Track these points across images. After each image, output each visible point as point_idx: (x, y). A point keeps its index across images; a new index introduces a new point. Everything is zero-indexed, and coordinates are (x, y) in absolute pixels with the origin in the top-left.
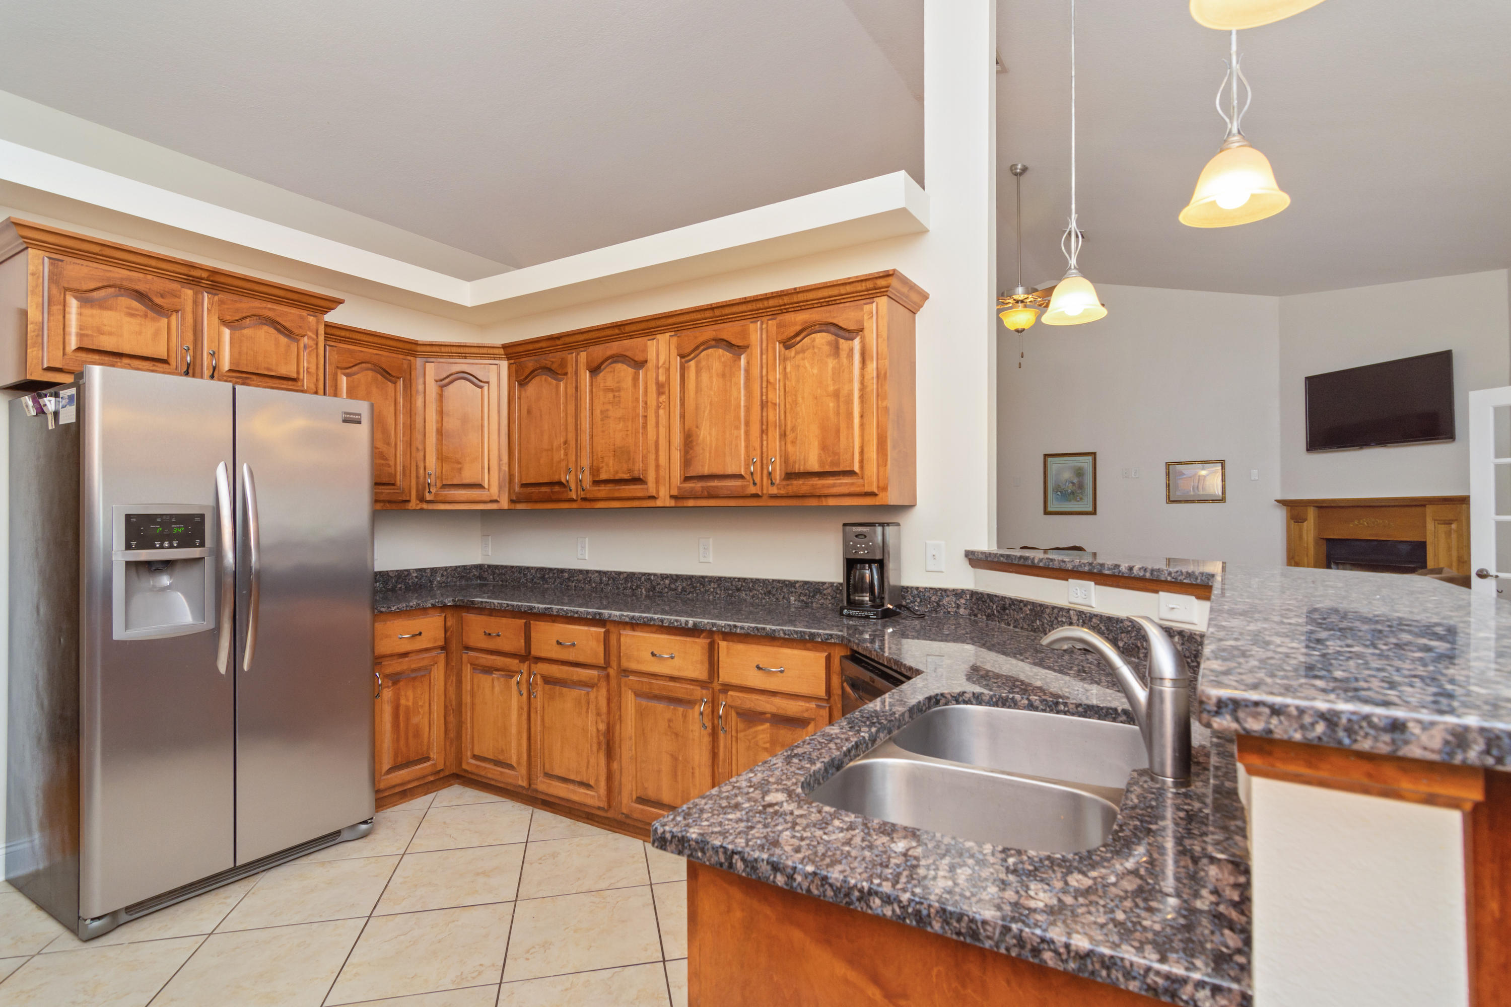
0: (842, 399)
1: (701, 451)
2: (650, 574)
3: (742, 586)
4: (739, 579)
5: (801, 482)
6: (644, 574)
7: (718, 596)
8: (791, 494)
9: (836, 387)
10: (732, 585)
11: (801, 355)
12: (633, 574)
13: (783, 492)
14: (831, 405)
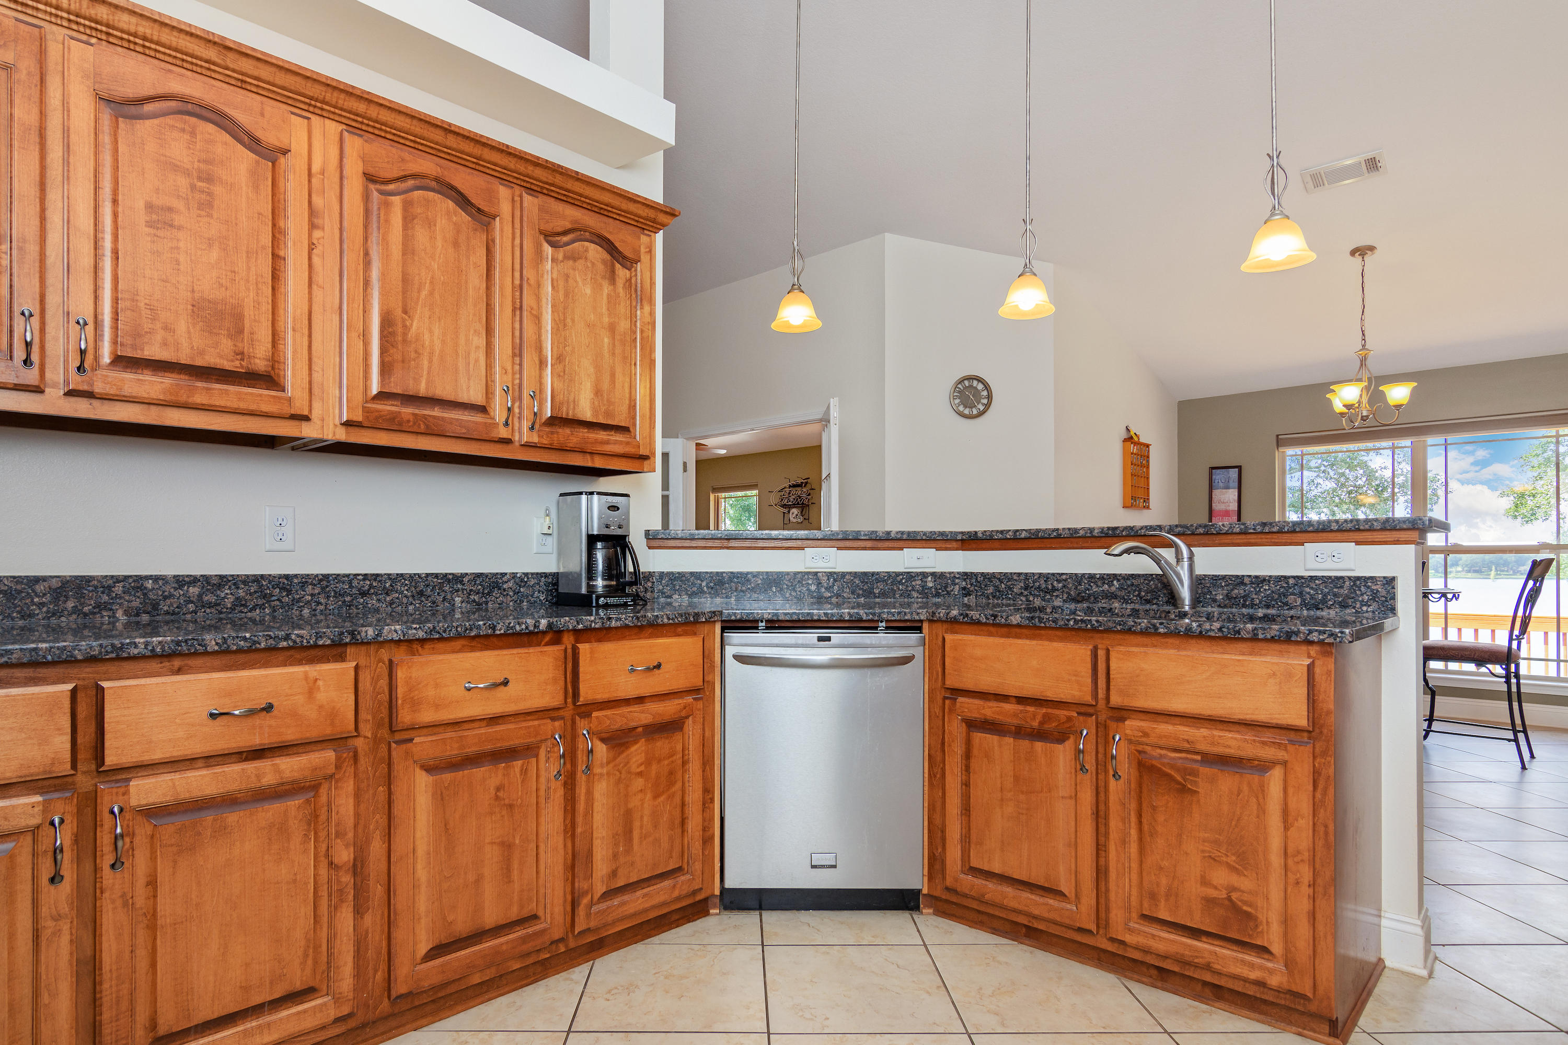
0: (617, 337)
1: (413, 355)
2: (139, 578)
3: (371, 586)
4: (365, 576)
5: (568, 431)
6: (117, 579)
7: (322, 607)
8: (556, 445)
9: (612, 320)
10: (351, 587)
11: (571, 263)
12: (88, 580)
13: (545, 441)
14: (606, 340)
